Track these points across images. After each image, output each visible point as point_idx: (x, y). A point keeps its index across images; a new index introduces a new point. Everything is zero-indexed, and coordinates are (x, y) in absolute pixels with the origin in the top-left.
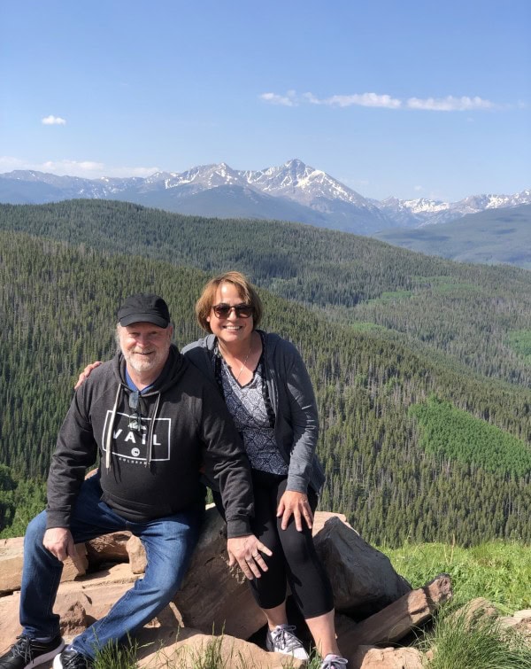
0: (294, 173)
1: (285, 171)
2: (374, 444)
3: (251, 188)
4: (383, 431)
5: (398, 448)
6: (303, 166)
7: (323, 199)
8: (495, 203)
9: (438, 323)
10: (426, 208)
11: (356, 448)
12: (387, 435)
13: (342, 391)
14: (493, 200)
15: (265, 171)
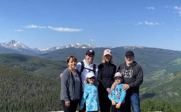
0: (13, 43)
1: (10, 43)
2: (51, 100)
3: (3, 47)
4: (52, 97)
5: (56, 100)
6: (15, 41)
7: (20, 48)
8: (58, 48)
9: (53, 73)
10: (43, 50)
11: (47, 101)
12: (53, 97)
13: (41, 89)
14: (57, 48)
15: (5, 43)
